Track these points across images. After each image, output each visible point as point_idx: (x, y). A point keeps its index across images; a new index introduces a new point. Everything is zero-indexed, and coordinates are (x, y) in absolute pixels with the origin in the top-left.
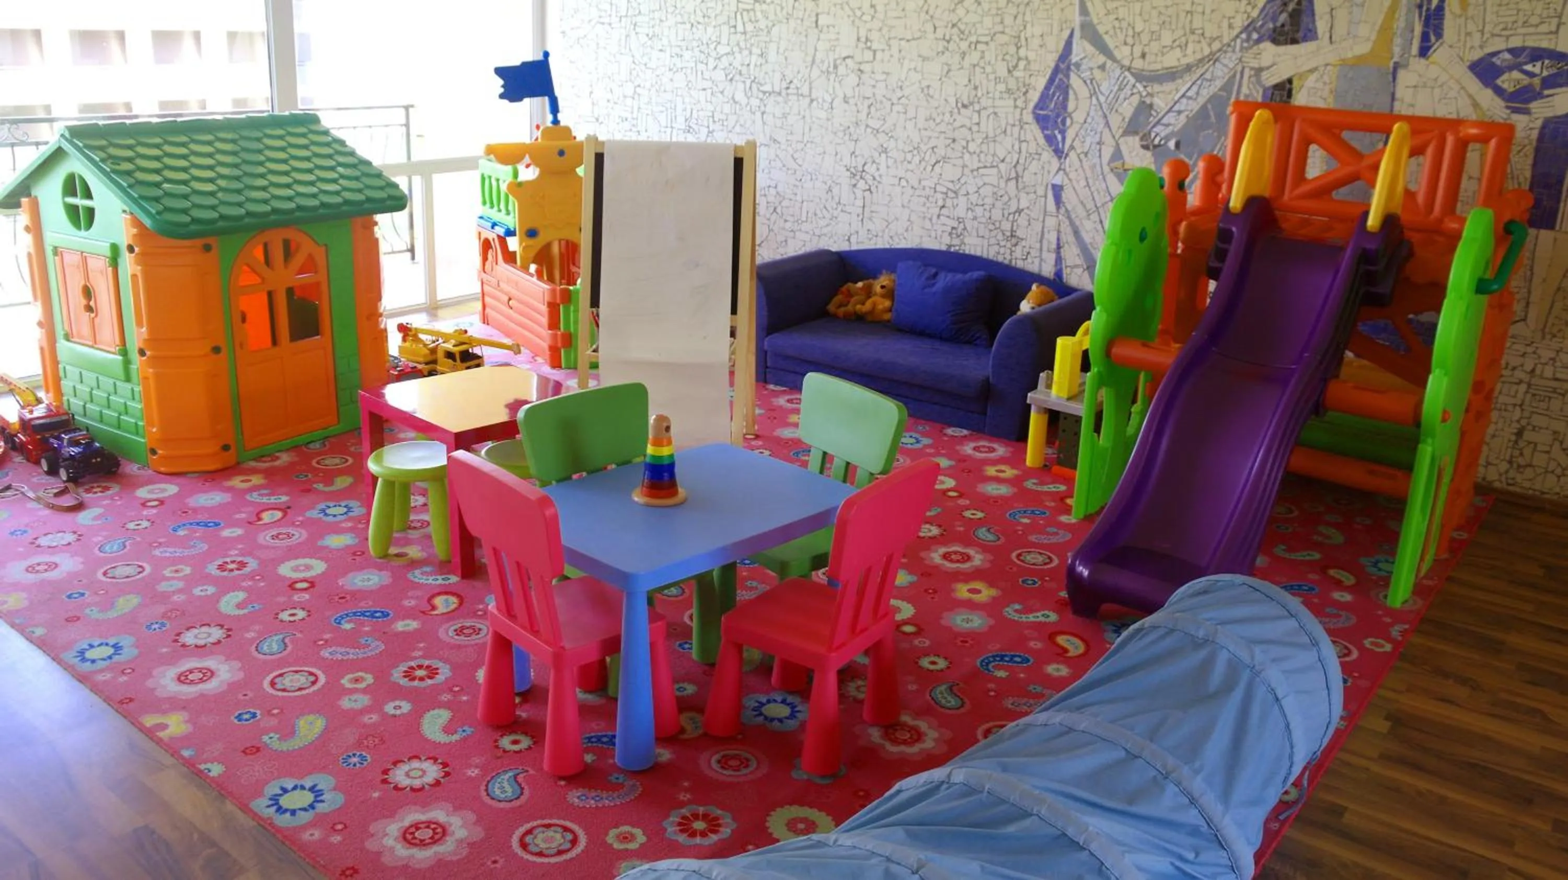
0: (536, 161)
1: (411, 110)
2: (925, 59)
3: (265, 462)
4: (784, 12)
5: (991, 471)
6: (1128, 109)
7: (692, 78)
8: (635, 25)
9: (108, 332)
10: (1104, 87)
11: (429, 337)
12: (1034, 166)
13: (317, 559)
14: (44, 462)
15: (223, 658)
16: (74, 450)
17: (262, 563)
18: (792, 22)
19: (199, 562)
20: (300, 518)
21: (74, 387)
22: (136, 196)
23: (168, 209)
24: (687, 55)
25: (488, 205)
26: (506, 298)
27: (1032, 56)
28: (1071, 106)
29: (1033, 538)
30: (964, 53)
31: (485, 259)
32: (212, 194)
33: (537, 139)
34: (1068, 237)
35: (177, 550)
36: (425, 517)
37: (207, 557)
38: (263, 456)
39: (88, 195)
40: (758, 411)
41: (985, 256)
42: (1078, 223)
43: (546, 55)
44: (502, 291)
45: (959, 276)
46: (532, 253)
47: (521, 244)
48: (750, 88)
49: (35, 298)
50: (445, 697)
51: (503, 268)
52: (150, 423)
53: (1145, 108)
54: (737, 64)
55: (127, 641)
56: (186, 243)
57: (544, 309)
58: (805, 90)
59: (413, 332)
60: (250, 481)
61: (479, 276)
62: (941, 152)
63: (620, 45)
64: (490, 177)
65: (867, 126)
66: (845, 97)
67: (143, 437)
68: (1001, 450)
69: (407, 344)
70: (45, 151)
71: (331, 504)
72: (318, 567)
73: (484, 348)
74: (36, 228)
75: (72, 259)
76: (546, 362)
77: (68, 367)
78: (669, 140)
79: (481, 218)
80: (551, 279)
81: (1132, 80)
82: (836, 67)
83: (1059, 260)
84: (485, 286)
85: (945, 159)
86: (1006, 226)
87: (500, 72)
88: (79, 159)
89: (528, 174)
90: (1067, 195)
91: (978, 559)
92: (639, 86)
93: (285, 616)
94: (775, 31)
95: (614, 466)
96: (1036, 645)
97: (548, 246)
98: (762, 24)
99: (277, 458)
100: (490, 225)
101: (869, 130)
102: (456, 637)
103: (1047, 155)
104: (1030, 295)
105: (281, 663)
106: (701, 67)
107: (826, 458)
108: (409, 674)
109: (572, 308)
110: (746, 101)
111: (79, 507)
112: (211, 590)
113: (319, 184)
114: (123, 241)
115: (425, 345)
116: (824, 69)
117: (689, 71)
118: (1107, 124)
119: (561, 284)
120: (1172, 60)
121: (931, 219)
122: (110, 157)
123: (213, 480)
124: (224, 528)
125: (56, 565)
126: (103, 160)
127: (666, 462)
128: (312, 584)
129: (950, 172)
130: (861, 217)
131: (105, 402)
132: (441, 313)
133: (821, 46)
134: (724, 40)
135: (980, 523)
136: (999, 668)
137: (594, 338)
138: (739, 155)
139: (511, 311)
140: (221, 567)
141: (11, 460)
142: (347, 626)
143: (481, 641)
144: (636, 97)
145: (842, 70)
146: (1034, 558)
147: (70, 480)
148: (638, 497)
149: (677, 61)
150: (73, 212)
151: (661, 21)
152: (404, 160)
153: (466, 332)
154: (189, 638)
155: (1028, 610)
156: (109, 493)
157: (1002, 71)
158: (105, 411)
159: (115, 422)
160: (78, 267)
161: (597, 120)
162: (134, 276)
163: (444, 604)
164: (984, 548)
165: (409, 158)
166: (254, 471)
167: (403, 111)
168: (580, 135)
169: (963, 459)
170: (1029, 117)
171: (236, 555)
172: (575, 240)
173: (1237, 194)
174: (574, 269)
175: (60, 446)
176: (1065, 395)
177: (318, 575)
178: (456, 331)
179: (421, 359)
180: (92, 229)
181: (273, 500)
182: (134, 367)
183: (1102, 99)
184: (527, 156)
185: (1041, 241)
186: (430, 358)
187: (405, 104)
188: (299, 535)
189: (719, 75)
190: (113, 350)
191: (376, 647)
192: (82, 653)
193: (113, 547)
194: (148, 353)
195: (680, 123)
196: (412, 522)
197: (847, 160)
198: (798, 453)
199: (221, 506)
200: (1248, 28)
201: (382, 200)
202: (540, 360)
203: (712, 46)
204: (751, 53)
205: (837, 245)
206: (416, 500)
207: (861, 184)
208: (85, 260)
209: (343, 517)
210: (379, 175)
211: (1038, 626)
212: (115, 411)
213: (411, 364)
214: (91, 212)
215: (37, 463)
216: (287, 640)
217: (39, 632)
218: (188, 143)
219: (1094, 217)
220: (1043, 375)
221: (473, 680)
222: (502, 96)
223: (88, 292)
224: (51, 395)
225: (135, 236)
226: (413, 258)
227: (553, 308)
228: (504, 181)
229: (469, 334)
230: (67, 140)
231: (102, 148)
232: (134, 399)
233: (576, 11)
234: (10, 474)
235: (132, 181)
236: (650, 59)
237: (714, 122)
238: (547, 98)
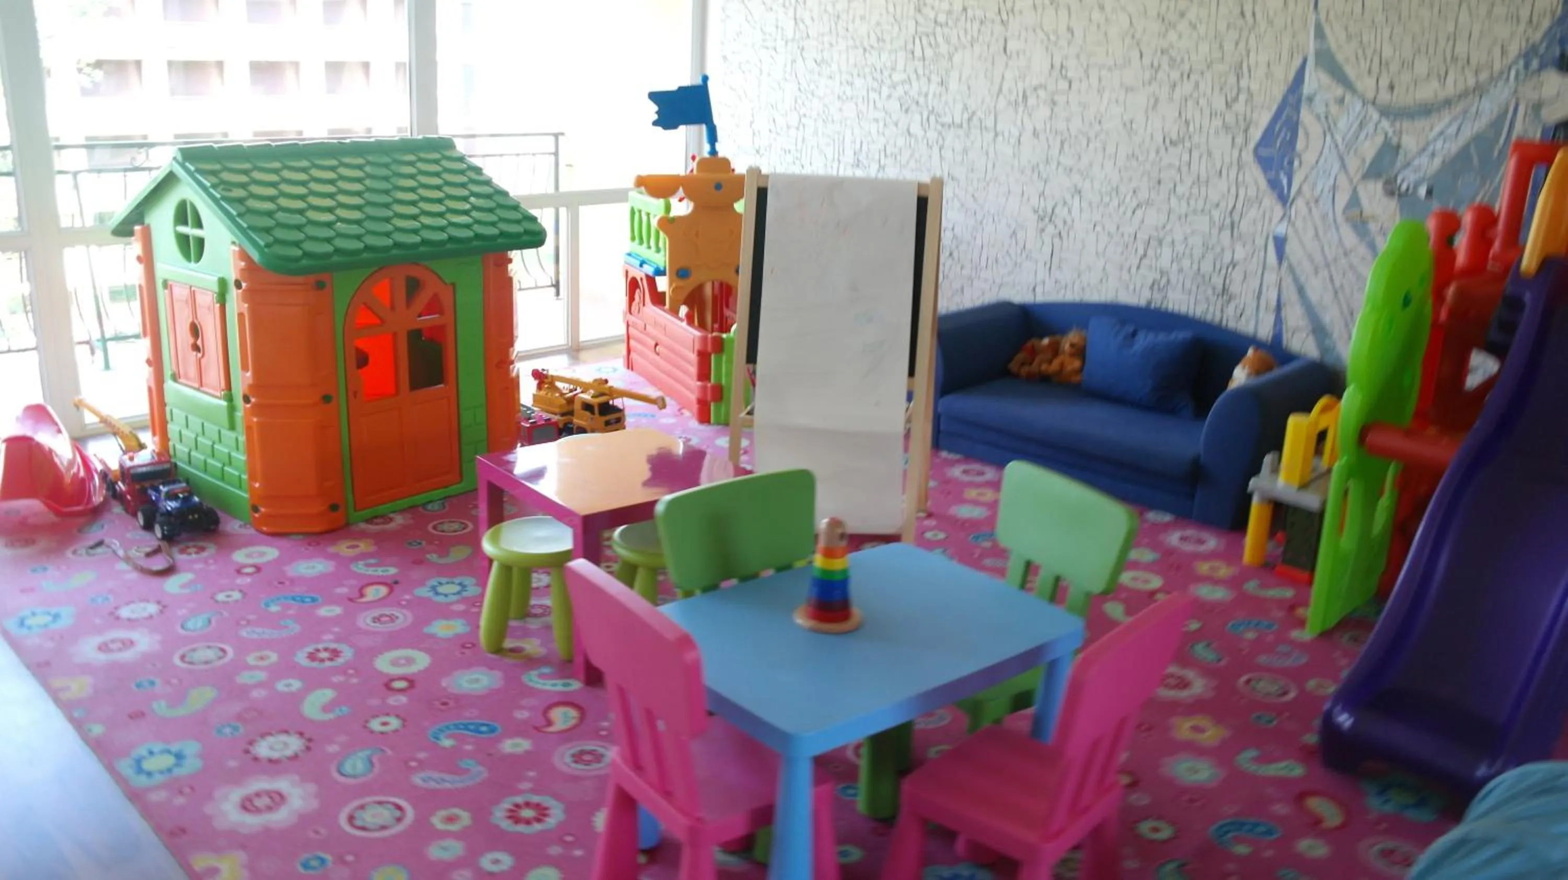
0: (690, 195)
1: (560, 138)
2: (1128, 90)
3: (377, 524)
4: (969, 37)
5: (1204, 568)
6: (1369, 149)
7: (863, 108)
8: (803, 49)
9: (214, 374)
10: (1342, 124)
11: (566, 385)
12: (1253, 213)
13: (420, 649)
14: (140, 515)
15: (296, 778)
16: (171, 505)
17: (359, 652)
18: (977, 48)
19: (287, 647)
20: (407, 597)
21: (180, 432)
22: (245, 225)
23: (278, 241)
24: (858, 82)
25: (637, 241)
26: (653, 343)
27: (1254, 87)
28: (1300, 145)
29: (1262, 659)
30: (1174, 86)
31: (631, 299)
32: (329, 225)
33: (692, 171)
34: (1290, 294)
35: (266, 630)
36: (548, 602)
37: (297, 642)
38: (376, 517)
39: (199, 224)
40: (932, 484)
41: (1191, 313)
42: (1302, 279)
43: (705, 79)
44: (648, 335)
45: (1162, 337)
46: (683, 295)
47: (671, 284)
48: (928, 120)
49: (145, 335)
50: (555, 850)
51: (651, 310)
52: (252, 477)
53: (1390, 149)
54: (914, 92)
55: (191, 748)
56: (300, 279)
57: (693, 357)
58: (990, 123)
59: (550, 380)
60: (357, 546)
61: (625, 314)
62: (1143, 195)
63: (785, 72)
64: (640, 211)
65: (1059, 164)
66: (1035, 130)
67: (245, 492)
68: (1212, 542)
69: (542, 393)
70: (159, 175)
71: (444, 580)
72: (421, 661)
73: (625, 399)
74: (147, 259)
75: (181, 293)
76: (693, 415)
77: (174, 411)
78: (835, 173)
79: (629, 255)
80: (702, 326)
81: (1376, 116)
82: (1025, 97)
83: (1279, 321)
84: (631, 329)
85: (1149, 203)
86: (1218, 281)
87: (654, 96)
88: (189, 184)
89: (681, 208)
90: (1291, 248)
91: (1199, 686)
92: (805, 115)
93: (375, 725)
94: (957, 58)
95: (771, 572)
96: (1281, 809)
97: (700, 288)
98: (944, 48)
99: (391, 520)
100: (638, 263)
101: (1060, 169)
102: (574, 765)
103: (1269, 201)
104: (1244, 360)
105: (365, 789)
106: (873, 95)
107: (1030, 568)
108: (514, 816)
109: (724, 358)
110: (923, 133)
111: (169, 571)
112: (296, 685)
113: (448, 216)
114: (232, 275)
115: (562, 394)
116: (1013, 98)
117: (861, 100)
118: (1343, 166)
119: (713, 331)
120: (1428, 92)
121: (1129, 271)
122: (223, 182)
123: (318, 544)
124: (323, 604)
125: (132, 643)
126: (214, 186)
127: (838, 577)
128: (411, 682)
129: (1154, 218)
130: (1048, 265)
131: (209, 452)
132: (583, 355)
133: (1009, 75)
134: (900, 65)
135: (1196, 636)
136: (1238, 840)
137: (748, 399)
138: (924, 193)
139: (657, 358)
140: (312, 657)
141: (109, 510)
142: (447, 743)
143: (603, 772)
144: (801, 127)
145: (1032, 101)
146: (1266, 687)
147: (165, 538)
148: (801, 620)
149: (848, 90)
150: (183, 241)
151: (831, 45)
152: (551, 190)
153: (606, 381)
154: (263, 749)
155: (1264, 759)
156: (205, 554)
157: (1219, 103)
158: (210, 461)
159: (219, 474)
160: (187, 302)
161: (758, 152)
162: (241, 315)
163: (563, 718)
164: (1207, 671)
165: (557, 188)
166: (363, 535)
167: (552, 138)
168: (740, 167)
169: (1169, 552)
170: (1248, 156)
171: (331, 641)
172: (731, 283)
173: (1532, 254)
174: (727, 313)
175: (158, 499)
176: (1296, 483)
177: (420, 672)
178: (595, 380)
179: (557, 410)
180: (202, 260)
181: (380, 572)
182: (239, 414)
183: (1339, 138)
184: (681, 189)
185: (1259, 298)
186: (565, 410)
187: (556, 131)
188: (404, 618)
189: (894, 105)
190: (218, 394)
191: (477, 772)
192: (139, 761)
193: (197, 623)
194: (253, 400)
195: (849, 157)
196: (533, 606)
197: (1035, 201)
198: (977, 537)
199: (322, 577)
200: (1527, 55)
201: (518, 235)
202: (687, 413)
203: (886, 73)
204: (929, 80)
205: (1019, 295)
206: (540, 580)
207: (1050, 229)
208: (193, 294)
209: (454, 598)
210: (516, 207)
211: (1281, 783)
212: (219, 461)
213: (546, 416)
214: (201, 242)
215: (135, 515)
216: (375, 760)
217: (97, 730)
218: (309, 168)
219: (1324, 273)
220: (1268, 459)
221: (589, 825)
222: (655, 123)
223: (195, 330)
224: (157, 439)
225: (242, 270)
226: (558, 294)
227: (704, 359)
228: (655, 216)
229: (610, 384)
230: (177, 162)
231: (214, 173)
232: (237, 449)
233: (739, 34)
234: (106, 527)
235: (242, 209)
236: (817, 87)
237: (886, 155)
238: (704, 127)
